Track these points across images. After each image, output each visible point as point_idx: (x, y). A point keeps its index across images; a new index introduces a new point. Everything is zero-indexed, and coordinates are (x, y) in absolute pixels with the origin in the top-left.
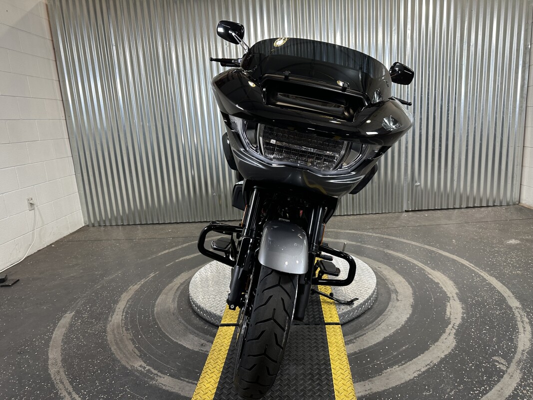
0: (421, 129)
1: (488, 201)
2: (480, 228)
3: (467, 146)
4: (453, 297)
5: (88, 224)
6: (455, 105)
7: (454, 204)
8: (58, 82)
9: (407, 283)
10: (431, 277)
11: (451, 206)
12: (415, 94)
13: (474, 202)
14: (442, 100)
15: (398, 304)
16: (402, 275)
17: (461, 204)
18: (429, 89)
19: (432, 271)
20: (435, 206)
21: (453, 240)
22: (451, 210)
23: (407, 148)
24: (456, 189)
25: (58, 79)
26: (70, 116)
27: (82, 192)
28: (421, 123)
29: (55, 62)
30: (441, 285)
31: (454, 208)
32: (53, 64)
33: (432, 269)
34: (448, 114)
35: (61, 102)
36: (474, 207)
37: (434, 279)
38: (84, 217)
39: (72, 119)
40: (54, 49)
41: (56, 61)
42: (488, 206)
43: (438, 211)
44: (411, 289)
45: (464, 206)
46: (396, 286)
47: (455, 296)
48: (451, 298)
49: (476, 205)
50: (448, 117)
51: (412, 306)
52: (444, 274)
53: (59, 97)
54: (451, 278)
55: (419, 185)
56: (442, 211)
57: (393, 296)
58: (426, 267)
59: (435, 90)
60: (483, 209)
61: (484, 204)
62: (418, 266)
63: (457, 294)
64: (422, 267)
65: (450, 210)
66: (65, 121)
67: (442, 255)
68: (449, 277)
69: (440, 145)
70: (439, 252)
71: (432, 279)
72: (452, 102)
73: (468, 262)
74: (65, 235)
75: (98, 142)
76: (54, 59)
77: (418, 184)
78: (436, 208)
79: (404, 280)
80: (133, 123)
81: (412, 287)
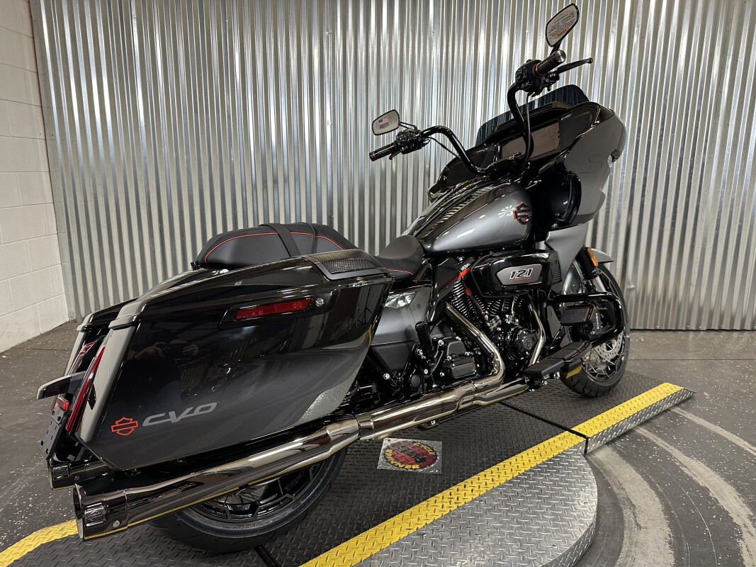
0: (643, 196)
1: (743, 322)
2: (744, 373)
3: (717, 229)
4: (745, 526)
5: (75, 318)
6: (704, 159)
7: (688, 323)
8: (35, 75)
9: (646, 485)
10: (690, 474)
11: (682, 326)
12: (638, 136)
13: (721, 322)
14: (682, 149)
15: (641, 536)
16: (632, 464)
17: (699, 324)
18: (662, 130)
19: (688, 459)
20: (656, 324)
21: (706, 394)
22: (682, 333)
23: (618, 225)
24: (693, 299)
25: (35, 70)
26: (53, 135)
27: (68, 264)
28: (644, 186)
29: (31, 40)
30: (712, 494)
31: (687, 330)
32: (27, 43)
33: (684, 453)
34: (691, 174)
35: (39, 109)
36: (720, 330)
37: (694, 478)
38: (69, 305)
39: (55, 140)
40: (31, 17)
41: (33, 38)
42: (743, 330)
43: (661, 333)
44: (657, 499)
45: (704, 326)
46: (627, 490)
47: (749, 523)
48: (744, 529)
49: (723, 327)
50: (690, 178)
51: (670, 543)
52: (711, 468)
53: (35, 100)
54: (728, 479)
55: (633, 289)
56: (668, 333)
57: (627, 513)
58: (673, 448)
59: (673, 132)
60: (735, 335)
61: (737, 326)
62: (659, 447)
63: (750, 517)
64: (664, 447)
65: (680, 332)
66: (44, 142)
67: (695, 424)
68: (722, 474)
69: (673, 225)
70: (686, 416)
71: (691, 478)
72: (699, 154)
73: (746, 443)
74: (30, 337)
75: (99, 182)
76: (30, 35)
77: (632, 286)
78: (658, 327)
79: (640, 476)
80: (161, 152)
81: (659, 495)
